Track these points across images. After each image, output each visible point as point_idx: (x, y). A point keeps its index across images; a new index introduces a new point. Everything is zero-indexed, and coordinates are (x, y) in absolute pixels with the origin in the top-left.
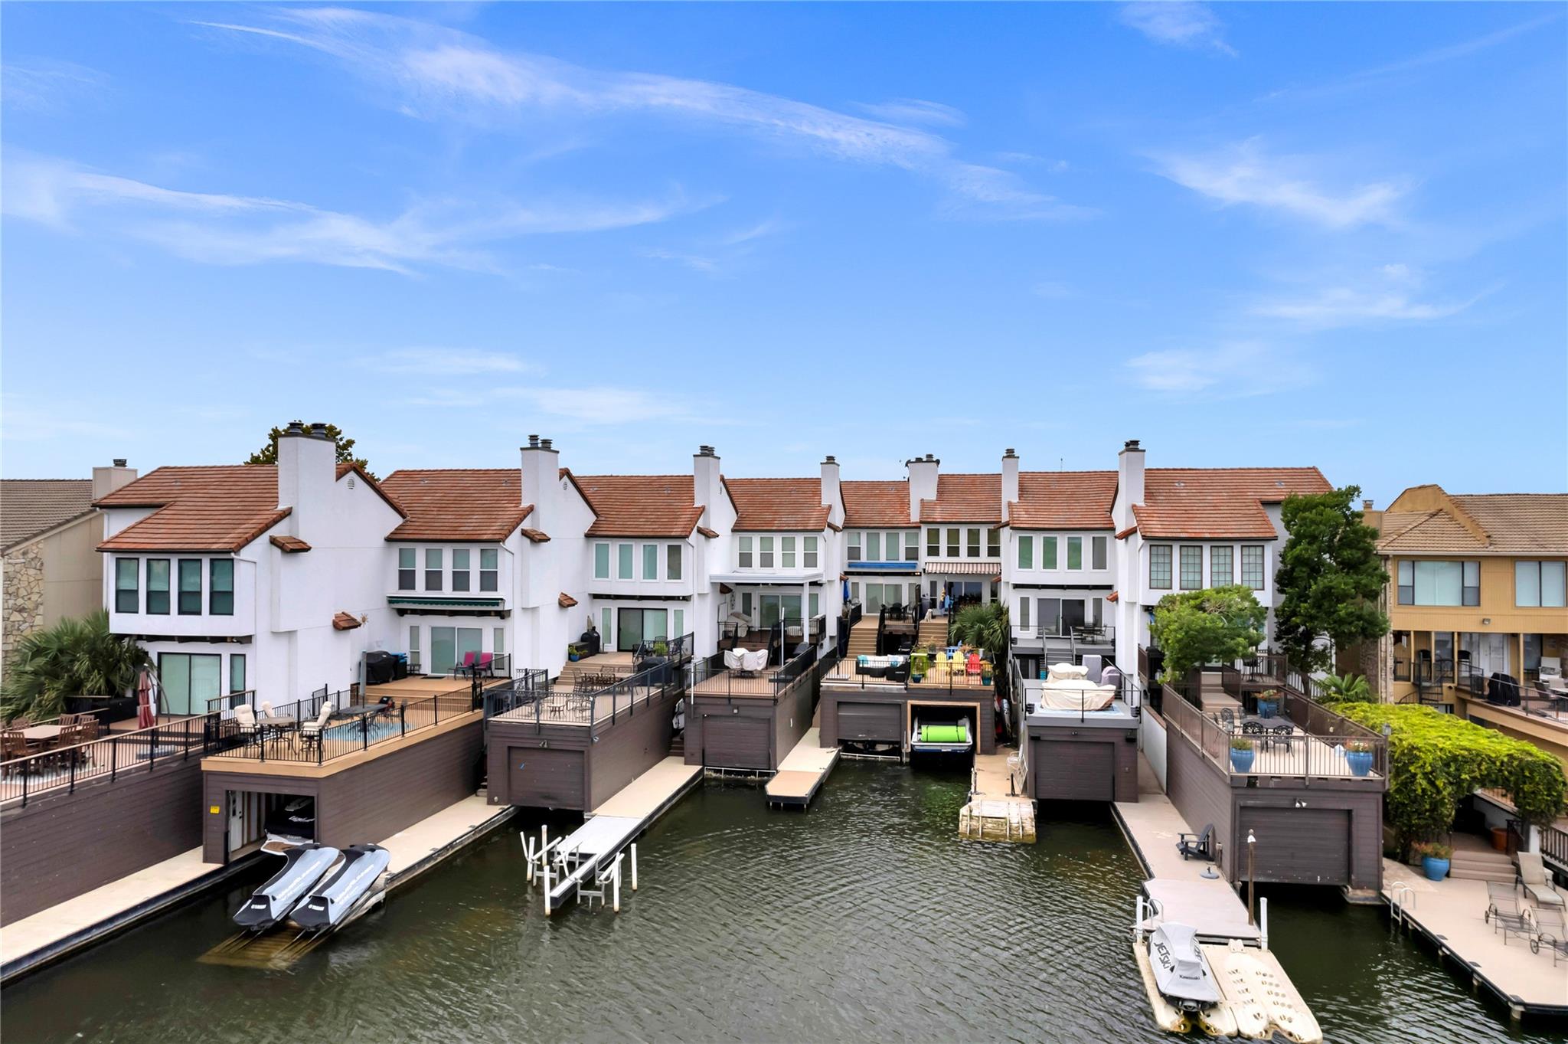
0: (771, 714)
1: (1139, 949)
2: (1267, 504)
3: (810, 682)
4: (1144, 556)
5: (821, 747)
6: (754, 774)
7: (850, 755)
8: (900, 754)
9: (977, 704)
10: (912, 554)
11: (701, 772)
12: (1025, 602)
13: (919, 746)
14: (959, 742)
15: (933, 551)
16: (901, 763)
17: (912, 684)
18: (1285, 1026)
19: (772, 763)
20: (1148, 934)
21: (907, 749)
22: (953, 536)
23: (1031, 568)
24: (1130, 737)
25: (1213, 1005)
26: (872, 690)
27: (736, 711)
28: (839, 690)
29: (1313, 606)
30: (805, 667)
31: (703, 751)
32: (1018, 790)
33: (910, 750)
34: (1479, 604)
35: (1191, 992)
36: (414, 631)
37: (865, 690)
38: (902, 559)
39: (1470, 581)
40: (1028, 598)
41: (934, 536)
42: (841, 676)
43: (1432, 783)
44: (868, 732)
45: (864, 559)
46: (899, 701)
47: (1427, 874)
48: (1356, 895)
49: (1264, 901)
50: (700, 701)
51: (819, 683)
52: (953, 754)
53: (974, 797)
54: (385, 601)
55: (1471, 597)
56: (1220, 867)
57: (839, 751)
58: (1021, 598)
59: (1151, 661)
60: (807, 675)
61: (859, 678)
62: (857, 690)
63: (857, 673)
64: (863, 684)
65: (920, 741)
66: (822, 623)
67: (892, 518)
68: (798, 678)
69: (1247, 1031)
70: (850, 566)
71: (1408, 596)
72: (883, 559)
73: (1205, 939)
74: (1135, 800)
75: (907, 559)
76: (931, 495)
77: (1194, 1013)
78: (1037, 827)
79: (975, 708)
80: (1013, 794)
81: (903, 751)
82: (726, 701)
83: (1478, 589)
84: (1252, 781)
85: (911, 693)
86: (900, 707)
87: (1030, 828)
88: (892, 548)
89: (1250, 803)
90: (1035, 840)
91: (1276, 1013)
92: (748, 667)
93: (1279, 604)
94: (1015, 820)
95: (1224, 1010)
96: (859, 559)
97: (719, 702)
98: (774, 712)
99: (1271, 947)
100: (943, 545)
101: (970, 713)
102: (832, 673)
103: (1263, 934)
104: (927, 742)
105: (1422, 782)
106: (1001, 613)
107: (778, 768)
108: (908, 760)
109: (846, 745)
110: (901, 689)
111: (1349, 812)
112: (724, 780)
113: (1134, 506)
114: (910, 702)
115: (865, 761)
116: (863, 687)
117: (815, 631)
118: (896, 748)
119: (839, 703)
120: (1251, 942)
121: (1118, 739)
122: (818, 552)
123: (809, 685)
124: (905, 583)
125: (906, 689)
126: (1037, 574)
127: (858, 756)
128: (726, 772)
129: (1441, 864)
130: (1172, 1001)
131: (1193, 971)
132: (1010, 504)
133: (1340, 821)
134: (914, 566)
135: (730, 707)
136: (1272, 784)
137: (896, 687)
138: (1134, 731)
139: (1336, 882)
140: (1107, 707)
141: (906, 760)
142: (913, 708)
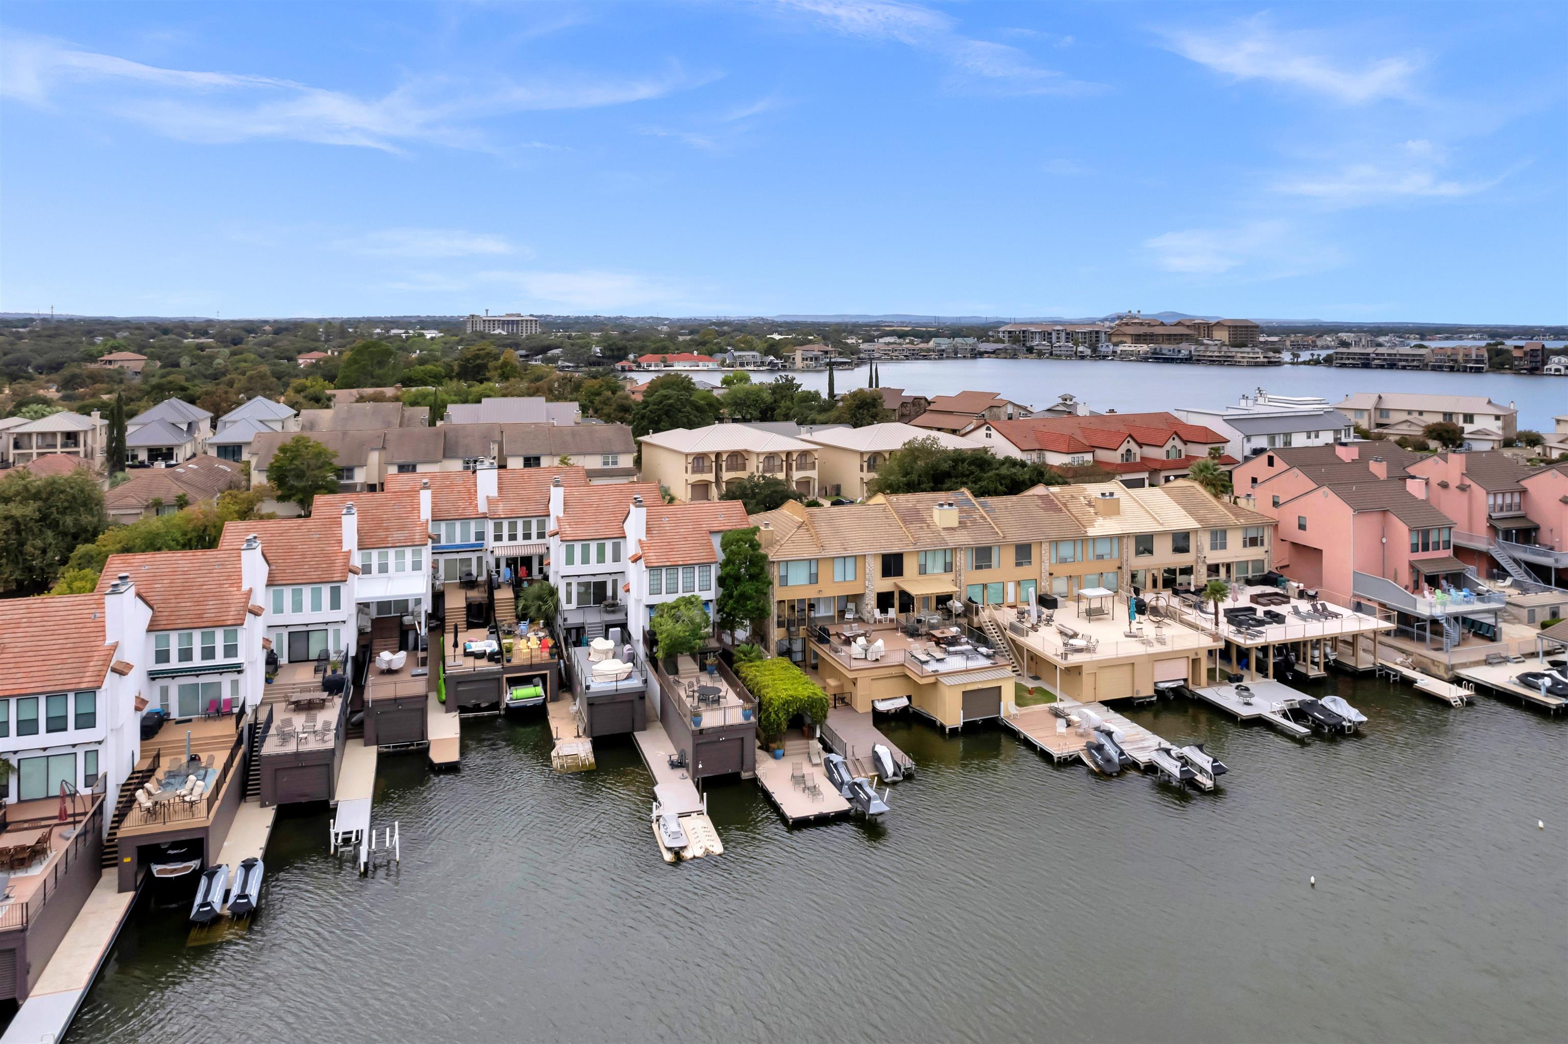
0: (424, 705)
1: (655, 826)
2: (711, 532)
4: (646, 576)
5: (447, 712)
6: (413, 745)
7: (470, 715)
8: (498, 709)
9: (547, 672)
10: (480, 536)
12: (569, 584)
13: (513, 704)
14: (537, 696)
15: (498, 538)
16: (499, 716)
17: (507, 665)
18: (711, 849)
19: (425, 736)
20: (658, 818)
21: (503, 706)
22: (513, 526)
23: (573, 564)
24: (641, 696)
25: (685, 847)
26: (480, 672)
27: (400, 707)
28: (458, 674)
29: (735, 602)
31: (377, 735)
32: (581, 734)
33: (505, 706)
34: (817, 583)
35: (676, 844)
36: (165, 692)
37: (476, 672)
38: (473, 540)
39: (813, 571)
40: (571, 583)
41: (498, 526)
42: (457, 663)
43: (777, 715)
44: (478, 698)
45: (443, 542)
46: (498, 675)
47: (775, 757)
48: (745, 775)
49: (705, 794)
50: (375, 704)
52: (535, 706)
53: (556, 742)
54: (146, 674)
55: (814, 579)
56: (688, 771)
57: (458, 713)
58: (566, 583)
59: (651, 639)
62: (470, 673)
65: (511, 699)
67: (464, 509)
69: (697, 855)
71: (784, 580)
72: (458, 541)
73: (682, 815)
74: (644, 729)
75: (476, 541)
76: (495, 493)
77: (677, 853)
78: (595, 757)
79: (546, 674)
80: (579, 736)
81: (501, 707)
82: (393, 702)
83: (817, 574)
84: (701, 731)
85: (506, 670)
86: (499, 680)
87: (592, 760)
88: (465, 533)
89: (701, 741)
90: (595, 767)
91: (708, 844)
92: (395, 667)
93: (719, 596)
94: (582, 755)
95: (689, 849)
96: (440, 542)
97: (388, 702)
98: (426, 704)
99: (708, 813)
100: (505, 533)
101: (543, 677)
103: (704, 807)
104: (517, 699)
105: (773, 715)
106: (553, 592)
107: (429, 739)
108: (504, 713)
109: (463, 709)
111: (742, 739)
112: (393, 753)
113: (640, 541)
114: (505, 676)
115: (478, 717)
116: (474, 670)
118: (495, 706)
119: (458, 683)
120: (700, 813)
121: (636, 698)
122: (422, 559)
124: (474, 557)
125: (502, 667)
126: (578, 568)
127: (473, 714)
128: (394, 747)
129: (780, 752)
130: (669, 849)
131: (676, 835)
132: (558, 519)
133: (739, 742)
134: (482, 545)
135: (396, 705)
136: (710, 731)
137: (498, 667)
138: (643, 692)
139: (737, 771)
140: (629, 677)
141: (502, 712)
142: (507, 679)
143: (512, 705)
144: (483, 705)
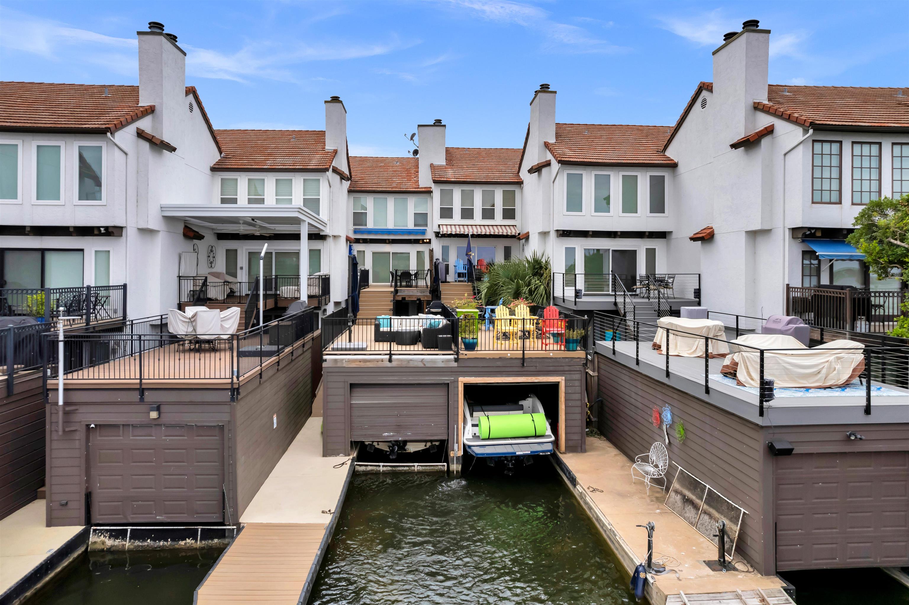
0: (226, 417)
3: (308, 355)
5: (324, 455)
7: (369, 467)
8: (446, 458)
9: (560, 379)
10: (421, 220)
11: (82, 538)
12: (570, 252)
14: (536, 436)
15: (446, 213)
16: (448, 475)
17: (466, 354)
19: (229, 511)
21: (457, 452)
22: (468, 196)
23: (581, 211)
26: (404, 364)
27: (154, 415)
28: (353, 365)
30: (300, 334)
31: (88, 496)
33: (461, 453)
37: (394, 364)
38: (410, 225)
40: (575, 248)
41: (447, 196)
42: (355, 344)
44: (399, 428)
45: (370, 225)
46: (445, 379)
50: (77, 397)
51: (322, 355)
57: (353, 460)
58: (566, 248)
60: (303, 346)
61: (384, 346)
62: (380, 364)
63: (377, 340)
64: (391, 355)
65: (476, 437)
66: (325, 282)
67: (400, 184)
68: (288, 350)
70: (356, 232)
72: (390, 225)
75: (415, 225)
76: (441, 161)
79: (555, 386)
81: (452, 454)
82: (136, 396)
85: (463, 366)
86: (447, 387)
88: (401, 213)
92: (201, 334)
96: (366, 226)
97: (120, 397)
98: (232, 414)
100: (457, 206)
101: (550, 393)
102: (341, 341)
104: (489, 439)
106: (540, 267)
107: (241, 520)
108: (460, 468)
110: (448, 361)
112: (130, 551)
113: (758, 104)
114: (463, 380)
115: (394, 474)
116: (390, 360)
117: (316, 291)
118: (439, 450)
119: (353, 386)
122: (321, 197)
123: (306, 360)
124: (412, 250)
125: (456, 360)
126: (587, 217)
127: (382, 467)
128: (136, 534)
132: (547, 145)
134: (424, 232)
135: (142, 408)
137: (445, 358)
141: (456, 467)
142: (468, 388)
143: (478, 451)
144: (412, 448)
